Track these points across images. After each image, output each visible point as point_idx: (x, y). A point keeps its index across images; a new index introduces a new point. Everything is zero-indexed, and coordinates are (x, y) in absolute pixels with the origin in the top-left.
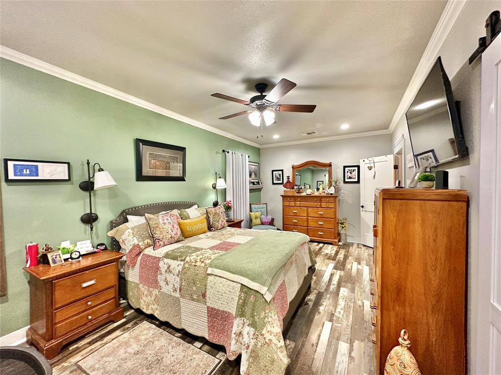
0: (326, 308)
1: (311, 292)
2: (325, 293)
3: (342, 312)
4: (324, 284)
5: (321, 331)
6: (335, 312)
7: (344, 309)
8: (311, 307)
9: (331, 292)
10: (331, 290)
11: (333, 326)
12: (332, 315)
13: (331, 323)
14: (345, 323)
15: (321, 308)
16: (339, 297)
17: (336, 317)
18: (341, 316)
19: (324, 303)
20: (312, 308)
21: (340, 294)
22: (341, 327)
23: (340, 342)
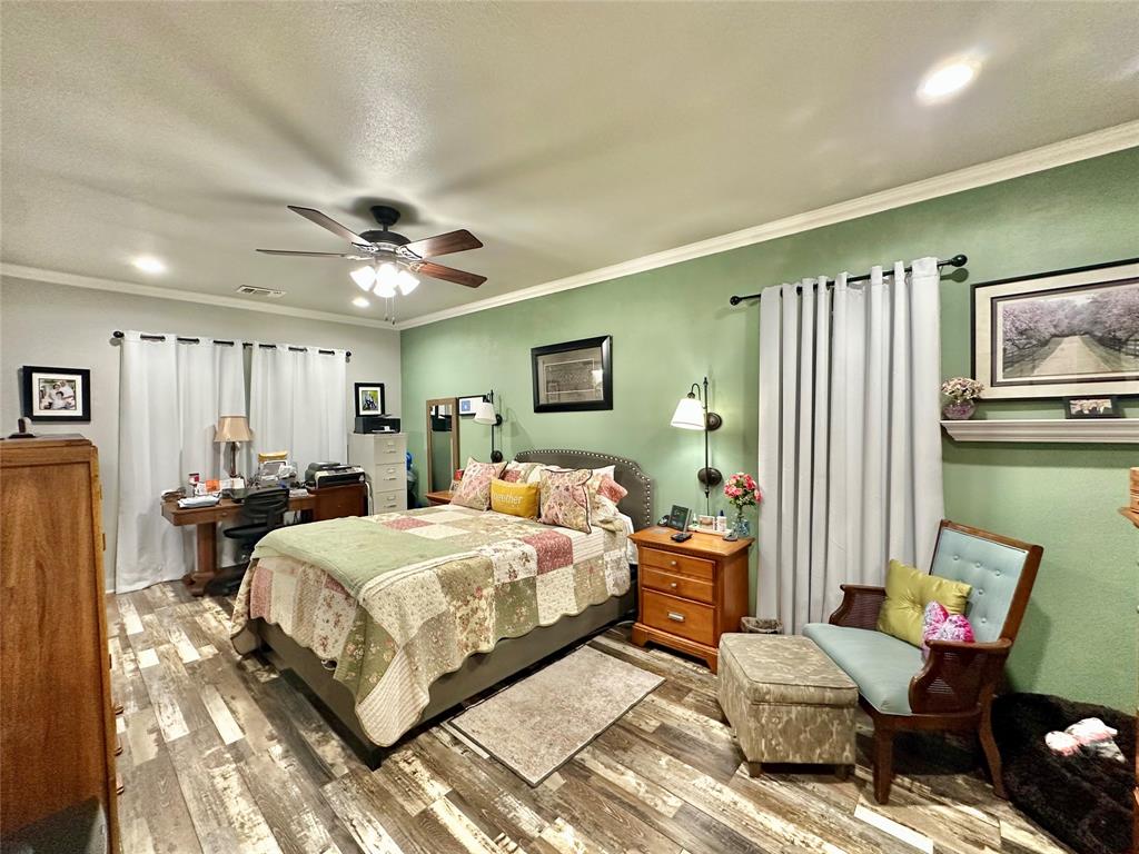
0: (266, 758)
1: (350, 757)
2: (312, 790)
3: (220, 783)
4: (355, 815)
5: (237, 719)
6: (239, 770)
7: (218, 797)
8: (303, 733)
9: (298, 809)
10: (309, 818)
11: (219, 741)
12: (239, 758)
13: (228, 742)
14: (197, 766)
15: (277, 749)
16: (261, 819)
17: (228, 761)
18: (217, 772)
19: (282, 764)
20: (298, 733)
21: (264, 829)
22: (201, 753)
23: (188, 732)
